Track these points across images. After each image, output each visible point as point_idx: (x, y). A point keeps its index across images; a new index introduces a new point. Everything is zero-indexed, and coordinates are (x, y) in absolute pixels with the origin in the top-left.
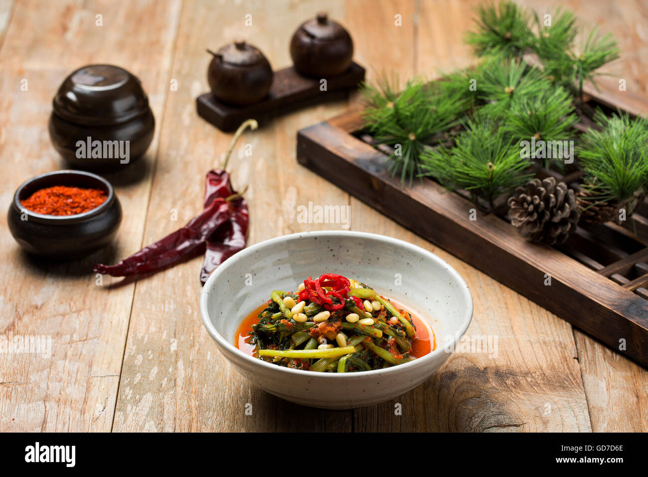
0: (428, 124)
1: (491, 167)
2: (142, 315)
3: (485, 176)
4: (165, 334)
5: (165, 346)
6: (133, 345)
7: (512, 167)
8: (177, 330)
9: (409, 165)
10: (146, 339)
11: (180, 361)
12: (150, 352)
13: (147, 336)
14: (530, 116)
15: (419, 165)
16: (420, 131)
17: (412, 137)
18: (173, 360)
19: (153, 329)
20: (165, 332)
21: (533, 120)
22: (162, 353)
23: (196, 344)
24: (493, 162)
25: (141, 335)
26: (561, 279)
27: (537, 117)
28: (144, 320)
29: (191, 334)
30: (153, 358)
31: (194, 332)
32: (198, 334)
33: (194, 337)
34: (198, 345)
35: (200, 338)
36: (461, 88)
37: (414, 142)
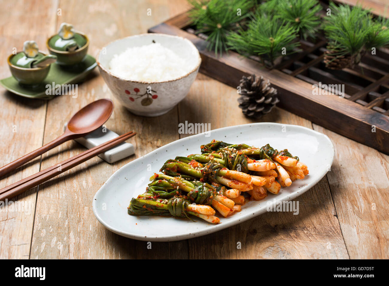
0: (228, 18)
2: (44, 202)
4: (60, 214)
5: (60, 222)
6: (39, 223)
8: (68, 211)
9: (219, 44)
10: (48, 218)
11: (72, 232)
12: (51, 227)
13: (48, 216)
14: (292, 8)
17: (219, 26)
18: (67, 232)
19: (52, 211)
20: (60, 212)
22: (59, 227)
23: (82, 219)
25: (44, 215)
28: (46, 205)
29: (78, 213)
30: (53, 232)
31: (80, 212)
32: (83, 213)
33: (80, 215)
34: (83, 221)
35: (84, 216)
37: (221, 29)
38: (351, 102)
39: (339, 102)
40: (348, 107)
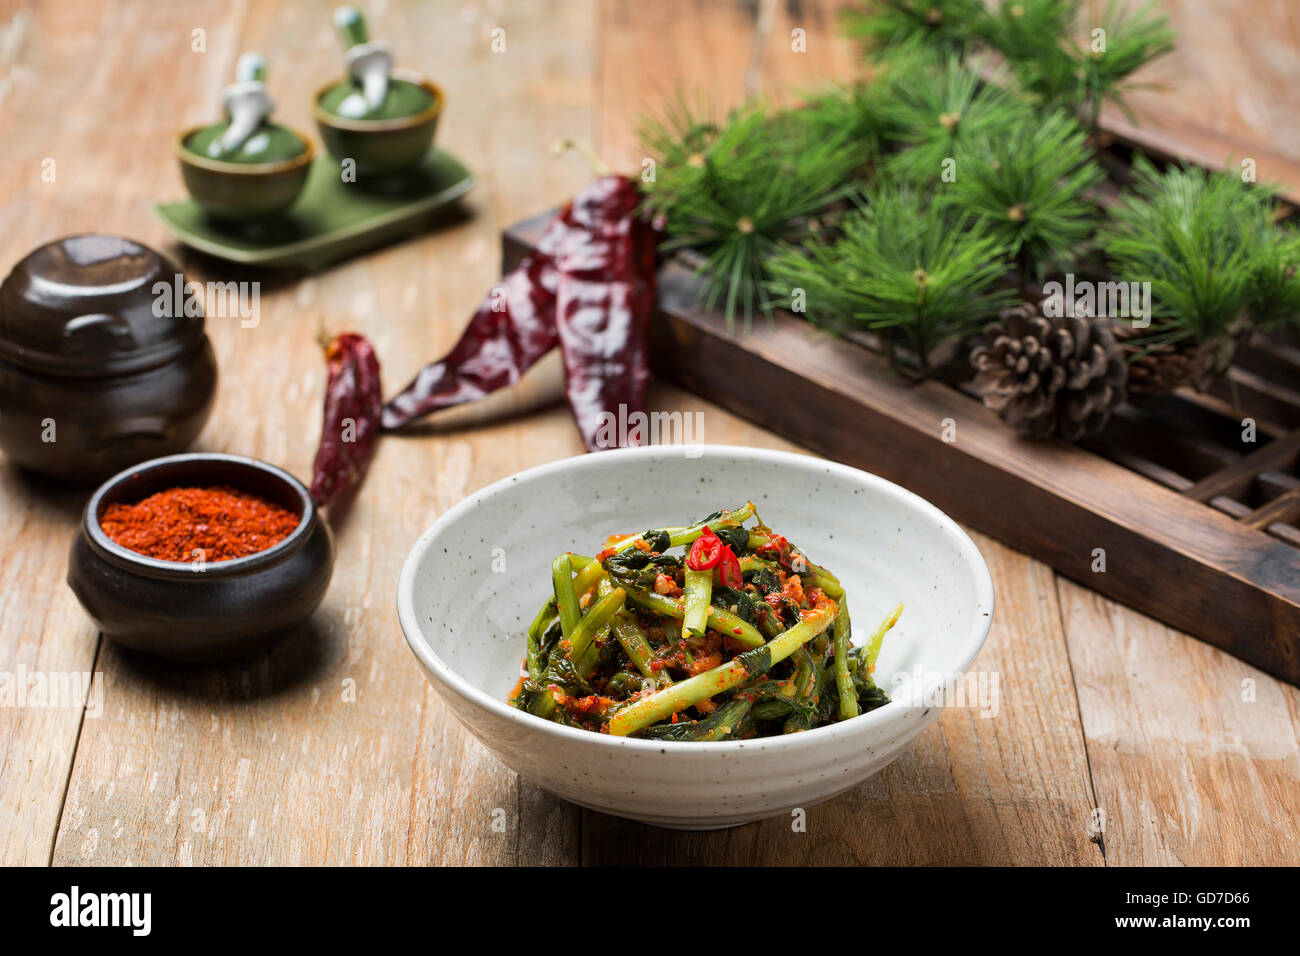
0: (778, 198)
1: (921, 279)
2: (105, 737)
3: (908, 299)
4: (154, 781)
5: (152, 809)
6: (81, 806)
7: (968, 277)
8: (182, 771)
9: (741, 289)
10: (110, 792)
11: (186, 844)
12: (117, 822)
13: (112, 784)
14: (1000, 172)
15: (763, 285)
16: (762, 211)
17: (746, 226)
18: (170, 841)
19: (127, 769)
20: (156, 774)
21: (1006, 179)
22: (145, 824)
23: (226, 802)
24: (924, 266)
25: (100, 782)
26: (1107, 512)
27: (1013, 174)
28: (109, 747)
29: (214, 778)
30: (124, 837)
31: (221, 776)
32: (231, 780)
33: (220, 786)
34: (229, 805)
35: (234, 789)
36: (845, 121)
37: (750, 237)
38: (1192, 503)
39: (1151, 503)
40: (1180, 523)
